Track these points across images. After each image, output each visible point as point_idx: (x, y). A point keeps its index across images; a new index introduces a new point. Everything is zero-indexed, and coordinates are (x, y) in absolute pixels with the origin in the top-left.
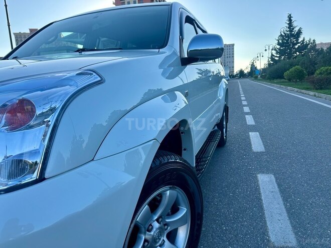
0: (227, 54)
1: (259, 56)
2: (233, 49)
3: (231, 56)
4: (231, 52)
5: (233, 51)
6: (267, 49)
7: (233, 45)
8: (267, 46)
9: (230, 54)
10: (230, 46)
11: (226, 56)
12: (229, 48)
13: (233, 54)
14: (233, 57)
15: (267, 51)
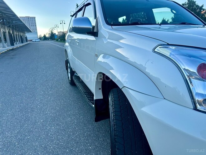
0: (31, 24)
1: (56, 26)
2: (35, 20)
3: (34, 25)
4: (34, 22)
5: (35, 22)
6: (62, 23)
7: (35, 18)
8: (61, 21)
9: (33, 24)
10: (32, 18)
11: (31, 25)
12: (32, 19)
13: (35, 24)
14: (36, 26)
15: (62, 24)
